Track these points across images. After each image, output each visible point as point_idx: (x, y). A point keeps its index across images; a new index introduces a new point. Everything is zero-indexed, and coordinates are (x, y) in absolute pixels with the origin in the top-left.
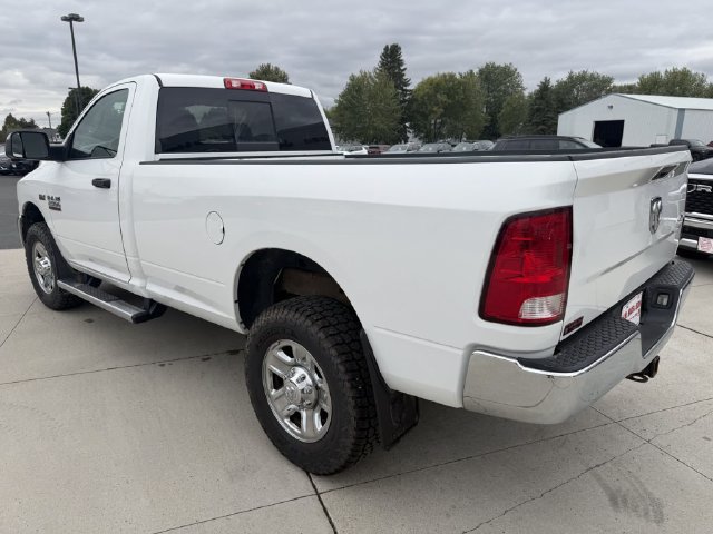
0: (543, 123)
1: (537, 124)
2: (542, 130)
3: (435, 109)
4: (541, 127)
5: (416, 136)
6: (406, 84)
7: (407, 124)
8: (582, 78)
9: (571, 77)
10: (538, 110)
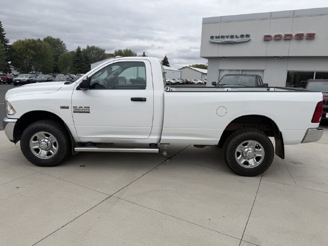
0: (80, 67)
1: (78, 67)
2: (80, 70)
3: (28, 56)
4: (79, 69)
5: (15, 69)
6: (7, 42)
7: (9, 62)
8: (93, 48)
9: (88, 47)
10: (77, 61)
